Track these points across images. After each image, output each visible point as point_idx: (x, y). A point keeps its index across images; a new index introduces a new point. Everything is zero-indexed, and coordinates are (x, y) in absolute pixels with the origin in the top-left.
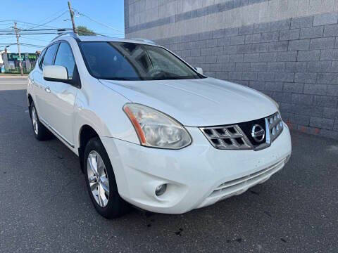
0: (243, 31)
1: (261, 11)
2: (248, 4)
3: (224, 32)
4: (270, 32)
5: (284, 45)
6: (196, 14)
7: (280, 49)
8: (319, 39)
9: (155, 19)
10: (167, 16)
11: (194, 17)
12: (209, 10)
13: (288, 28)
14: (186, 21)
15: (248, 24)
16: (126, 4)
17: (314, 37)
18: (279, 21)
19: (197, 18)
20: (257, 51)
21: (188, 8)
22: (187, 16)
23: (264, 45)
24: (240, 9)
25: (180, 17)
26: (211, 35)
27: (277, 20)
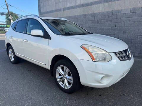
0: (94, 15)
1: (101, 7)
2: (95, 4)
3: (85, 15)
4: (105, 15)
5: (110, 21)
6: (73, 8)
7: (109, 22)
8: (124, 19)
9: (54, 9)
10: (59, 8)
11: (72, 9)
12: (78, 6)
13: (112, 14)
14: (68, 10)
15: (96, 12)
16: (39, 2)
17: (122, 17)
18: (108, 12)
19: (73, 9)
20: (100, 23)
21: (69, 5)
22: (69, 8)
23: (103, 20)
24: (92, 6)
25: (65, 9)
26: (80, 17)
27: (107, 11)
